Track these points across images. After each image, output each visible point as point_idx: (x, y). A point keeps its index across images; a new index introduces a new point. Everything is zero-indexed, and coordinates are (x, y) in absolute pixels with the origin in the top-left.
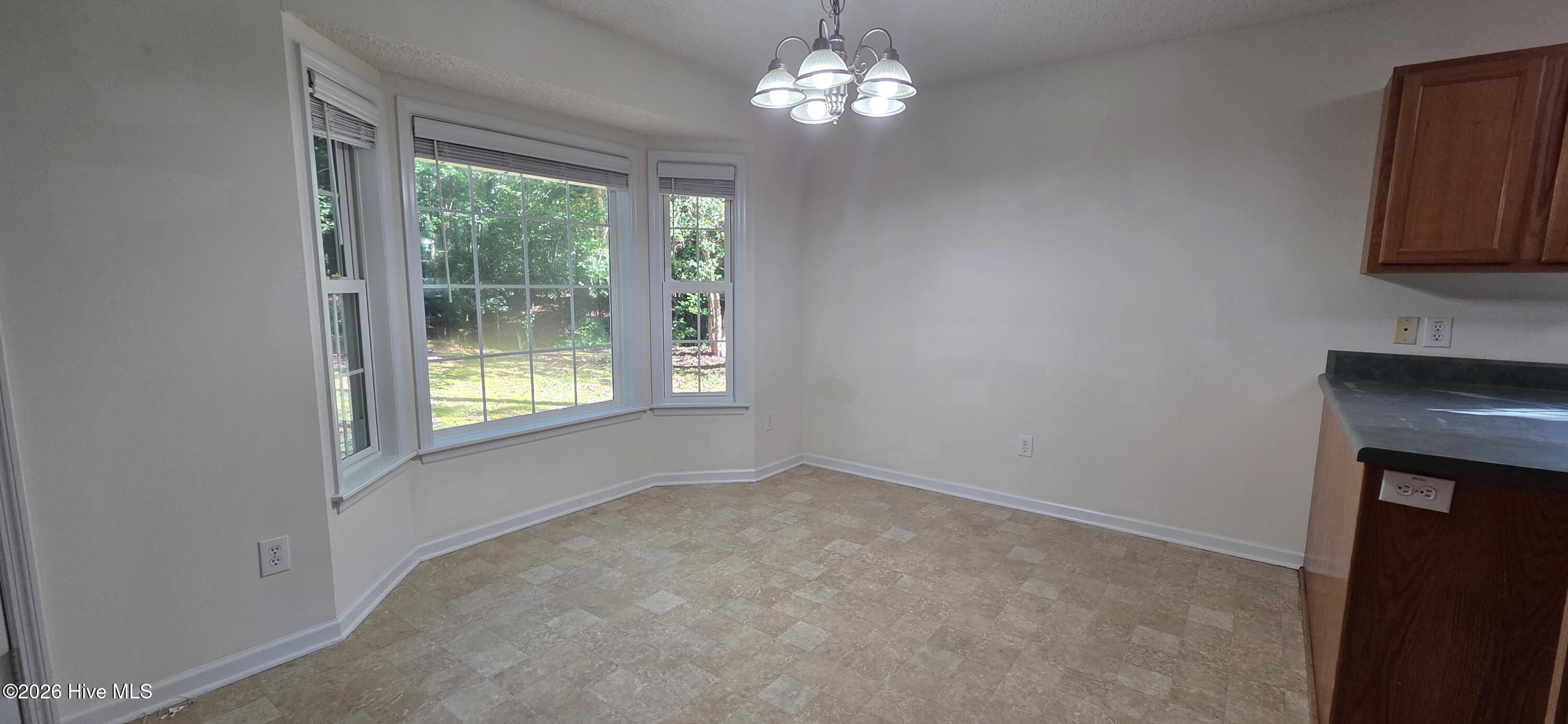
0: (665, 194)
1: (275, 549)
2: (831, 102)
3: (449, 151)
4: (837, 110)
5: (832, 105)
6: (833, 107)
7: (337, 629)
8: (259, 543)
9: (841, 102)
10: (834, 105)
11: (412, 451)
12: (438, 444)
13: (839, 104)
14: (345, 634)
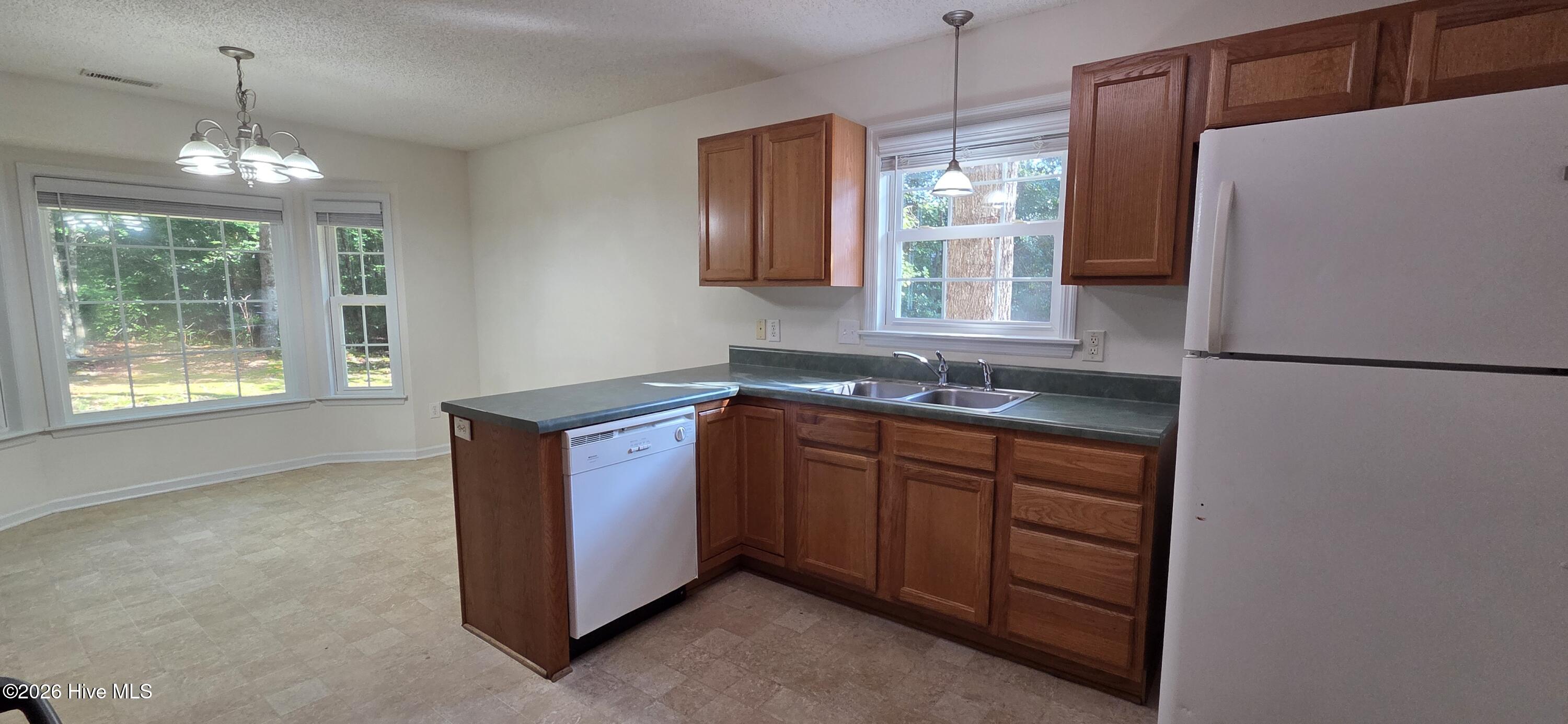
3: (74, 201)
11: (40, 428)
12: (69, 423)
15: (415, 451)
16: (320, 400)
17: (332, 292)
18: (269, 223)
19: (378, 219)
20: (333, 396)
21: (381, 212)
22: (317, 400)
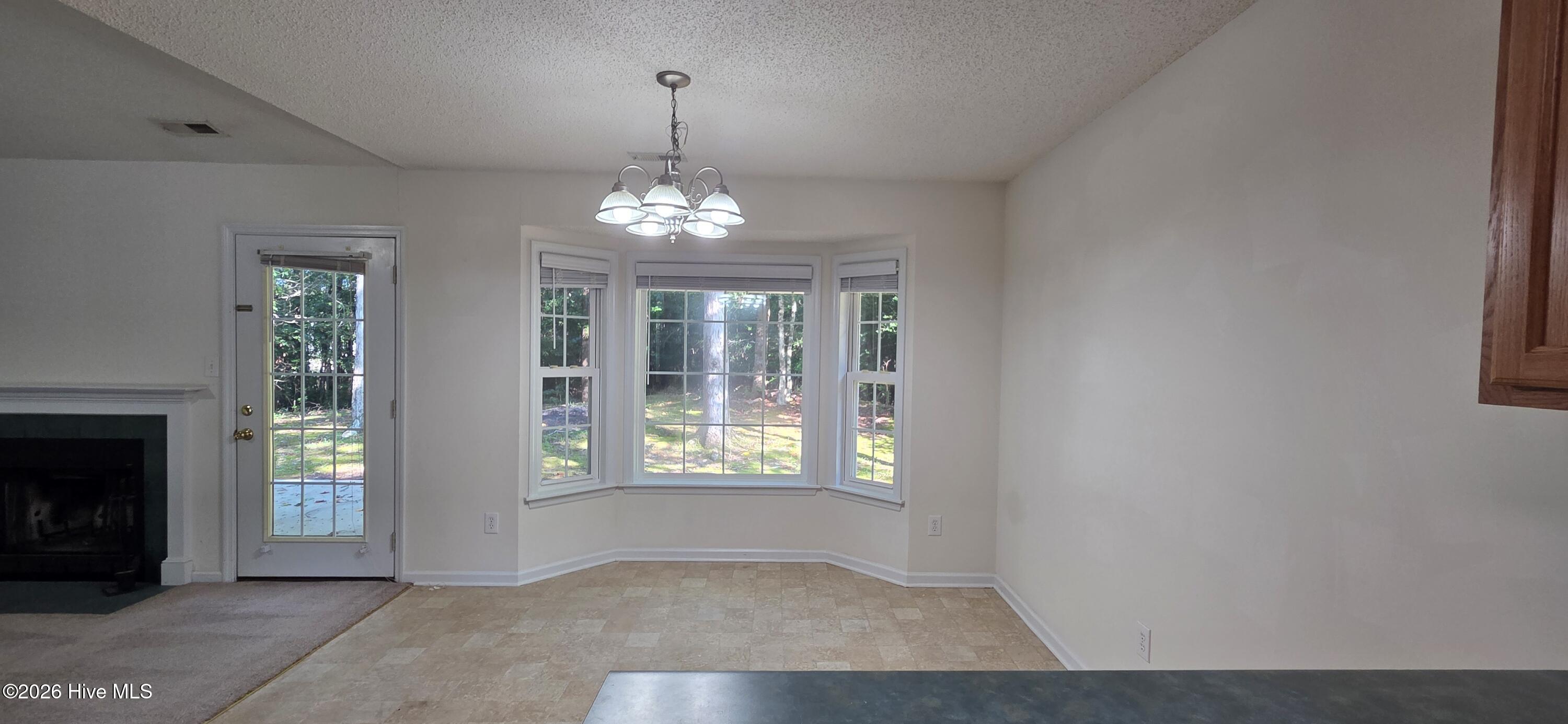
0: (855, 293)
1: (492, 519)
2: (669, 224)
3: (659, 282)
4: (674, 231)
5: (670, 227)
6: (671, 228)
7: (516, 578)
8: (485, 514)
9: (679, 225)
10: (672, 226)
11: (616, 483)
12: (637, 482)
13: (677, 226)
14: (519, 584)
15: (906, 574)
16: (826, 489)
17: (849, 368)
18: (803, 293)
19: (892, 280)
20: (838, 487)
21: (897, 272)
22: (824, 488)
